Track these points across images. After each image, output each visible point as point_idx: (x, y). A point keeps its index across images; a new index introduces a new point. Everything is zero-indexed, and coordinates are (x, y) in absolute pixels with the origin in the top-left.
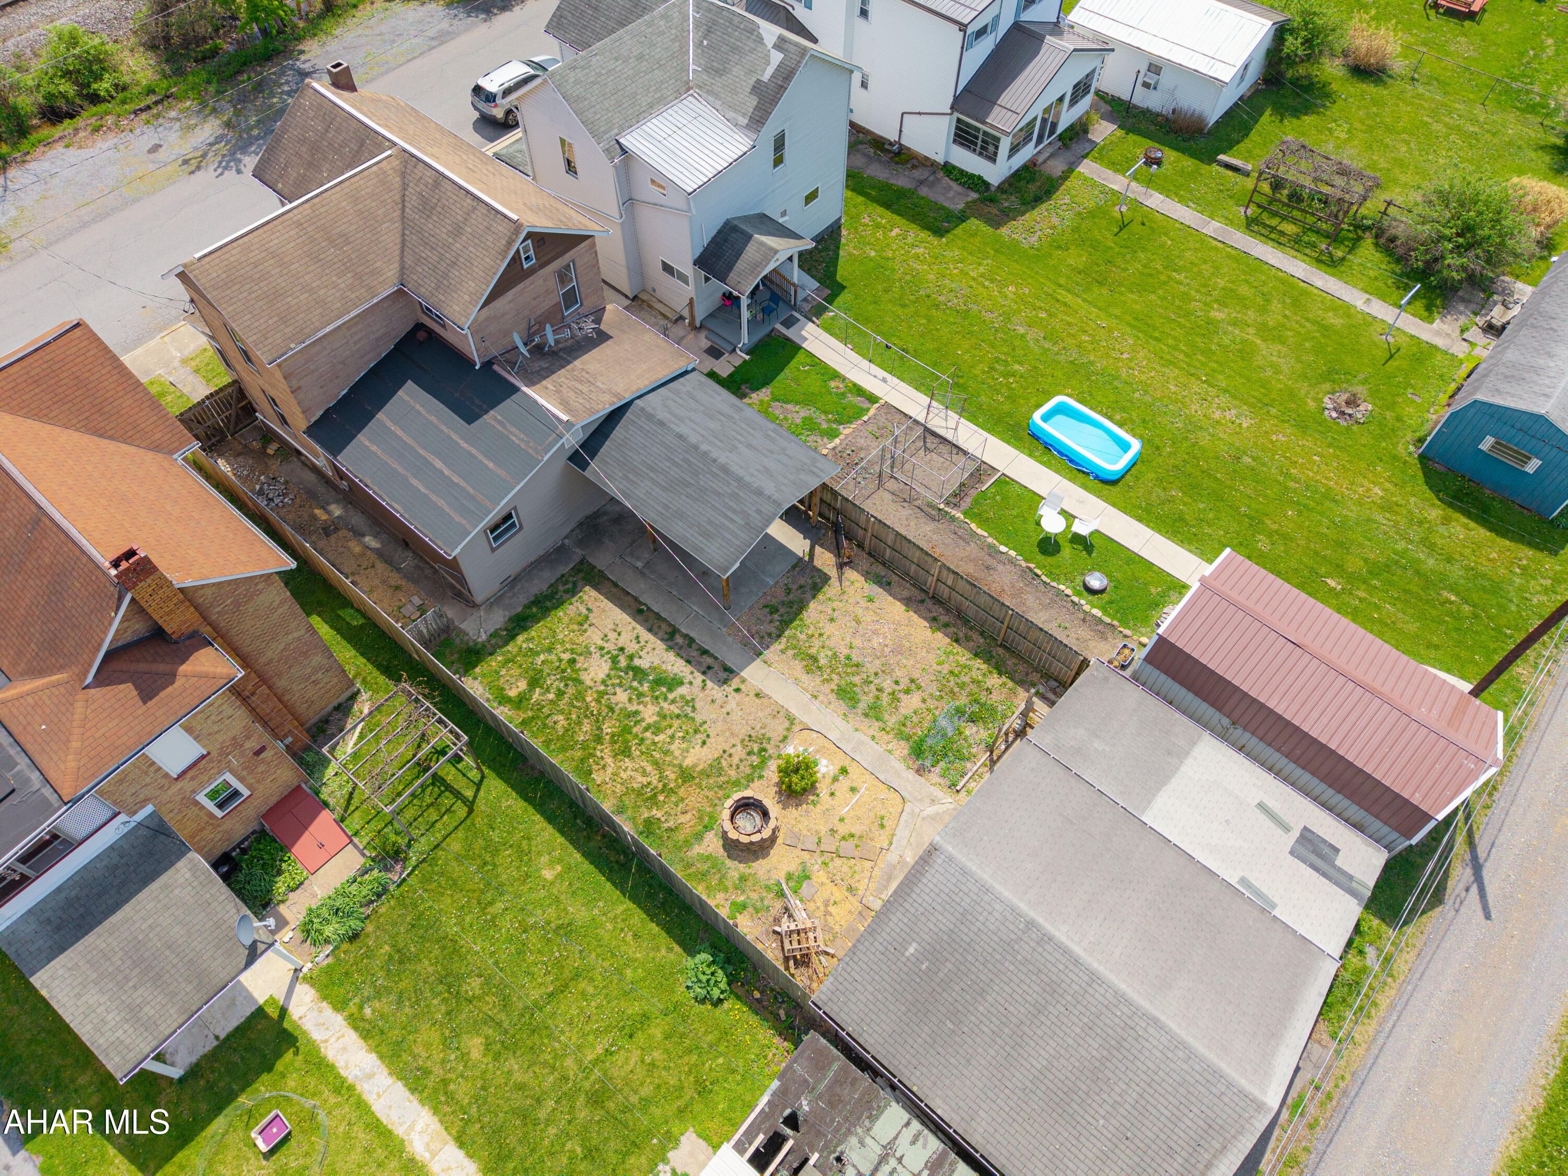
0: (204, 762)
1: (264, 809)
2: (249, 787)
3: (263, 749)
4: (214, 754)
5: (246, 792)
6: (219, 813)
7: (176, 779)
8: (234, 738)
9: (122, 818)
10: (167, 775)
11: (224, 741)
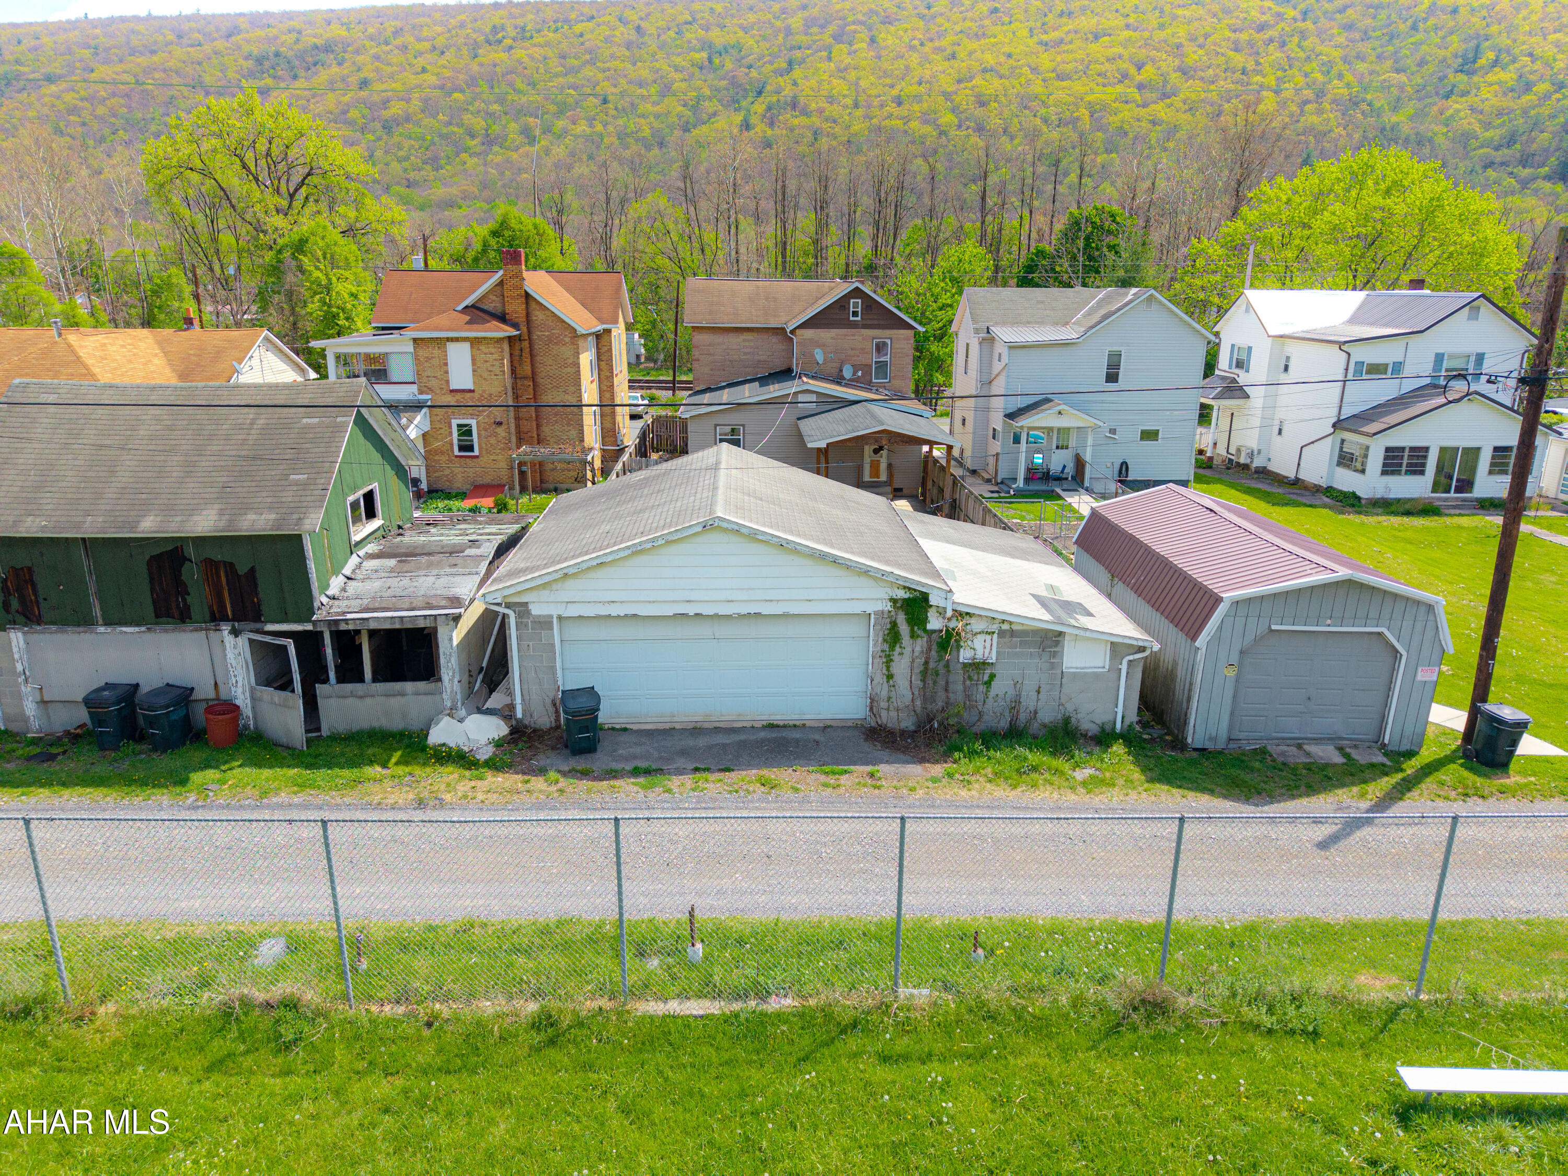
0: (469, 395)
1: (480, 481)
2: (480, 449)
3: (500, 424)
4: (476, 395)
5: (476, 453)
6: (457, 452)
7: (452, 391)
8: (490, 395)
9: (414, 388)
10: (448, 382)
11: (484, 391)
